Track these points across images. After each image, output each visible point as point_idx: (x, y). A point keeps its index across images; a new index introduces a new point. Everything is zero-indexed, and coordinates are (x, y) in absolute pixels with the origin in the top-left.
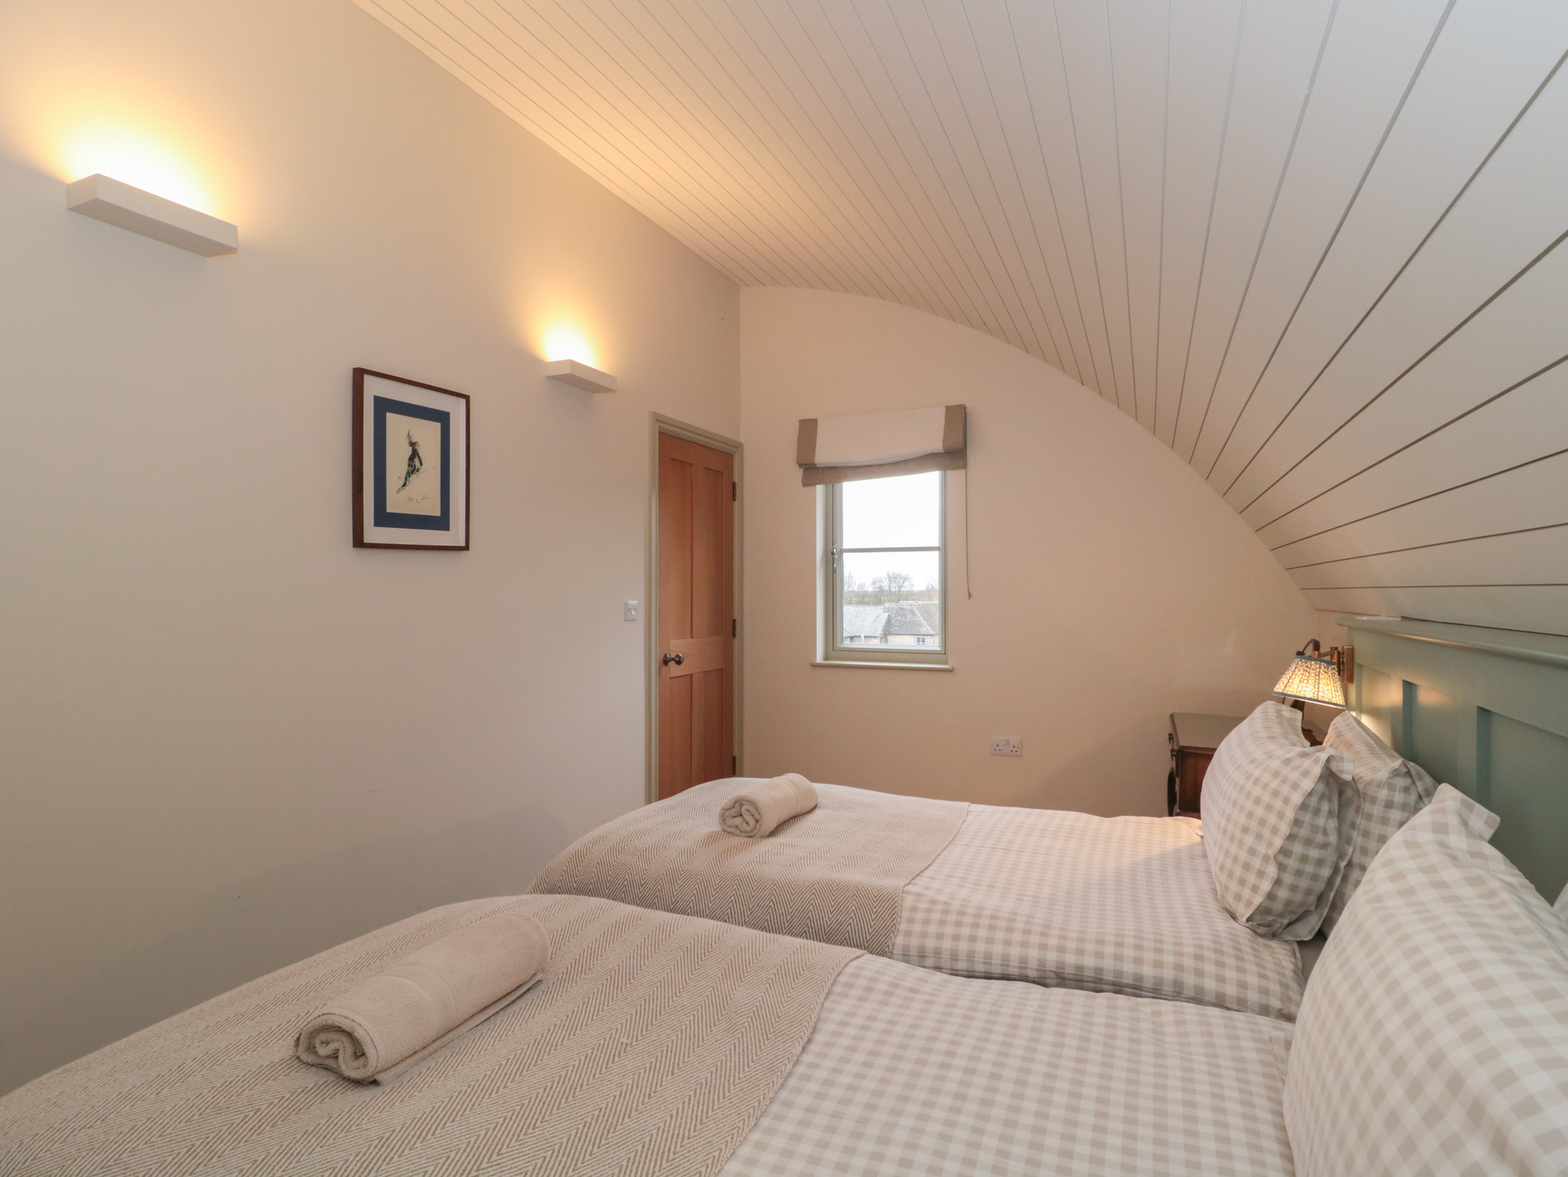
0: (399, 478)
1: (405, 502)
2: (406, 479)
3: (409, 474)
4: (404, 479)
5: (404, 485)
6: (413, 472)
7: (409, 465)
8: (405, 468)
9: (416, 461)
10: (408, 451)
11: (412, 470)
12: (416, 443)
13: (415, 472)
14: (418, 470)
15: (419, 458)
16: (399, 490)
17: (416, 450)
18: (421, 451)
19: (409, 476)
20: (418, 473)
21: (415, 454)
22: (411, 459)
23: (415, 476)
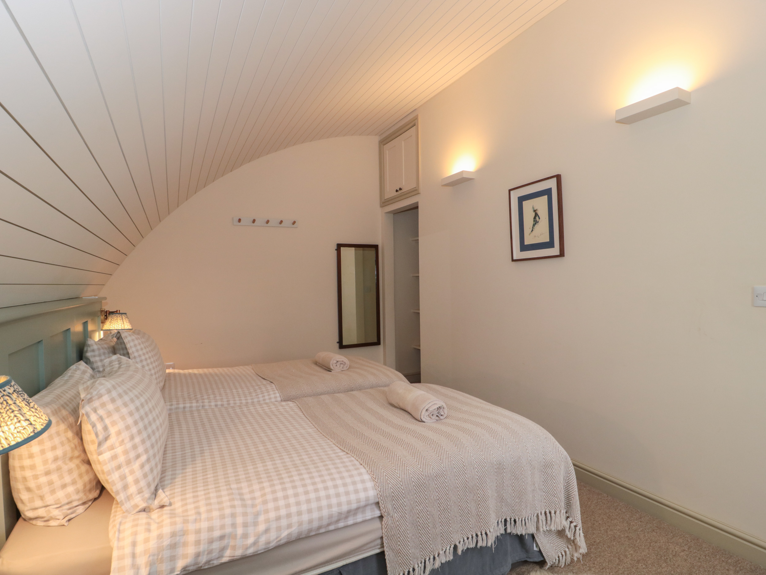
0: (530, 228)
1: (533, 238)
2: (533, 228)
3: (534, 225)
4: (532, 228)
5: (532, 230)
6: (536, 224)
7: (534, 221)
8: (532, 222)
9: (537, 218)
10: (533, 214)
11: (535, 222)
12: (536, 210)
13: (537, 223)
14: (538, 222)
15: (538, 216)
16: (530, 234)
17: (537, 213)
18: (539, 213)
19: (534, 226)
20: (538, 223)
21: (536, 215)
22: (535, 218)
23: (537, 225)
